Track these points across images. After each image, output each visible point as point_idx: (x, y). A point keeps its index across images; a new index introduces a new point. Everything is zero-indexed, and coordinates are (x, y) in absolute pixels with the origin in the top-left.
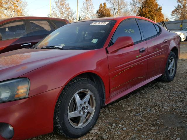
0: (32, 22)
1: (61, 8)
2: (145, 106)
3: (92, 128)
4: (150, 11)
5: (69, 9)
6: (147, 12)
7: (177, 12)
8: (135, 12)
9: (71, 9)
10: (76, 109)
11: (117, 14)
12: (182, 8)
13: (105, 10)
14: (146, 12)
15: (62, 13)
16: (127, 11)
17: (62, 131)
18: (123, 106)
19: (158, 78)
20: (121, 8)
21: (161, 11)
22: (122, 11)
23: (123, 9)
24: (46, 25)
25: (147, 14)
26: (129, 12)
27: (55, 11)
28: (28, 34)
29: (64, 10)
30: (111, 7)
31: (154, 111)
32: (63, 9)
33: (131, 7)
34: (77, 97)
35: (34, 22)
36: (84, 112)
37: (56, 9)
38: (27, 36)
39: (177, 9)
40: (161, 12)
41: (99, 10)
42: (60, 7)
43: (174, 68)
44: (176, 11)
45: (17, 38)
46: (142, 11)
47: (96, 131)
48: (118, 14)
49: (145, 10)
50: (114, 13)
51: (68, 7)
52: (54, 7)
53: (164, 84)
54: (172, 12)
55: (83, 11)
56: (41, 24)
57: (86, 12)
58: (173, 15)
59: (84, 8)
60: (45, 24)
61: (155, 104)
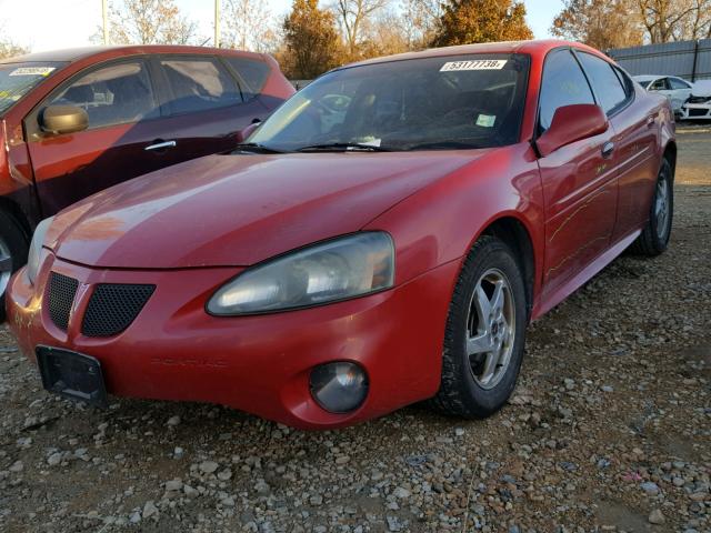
0: (166, 65)
1: (143, 11)
2: (624, 328)
3: (512, 390)
4: (484, 21)
5: (174, 11)
6: (472, 22)
7: (573, 22)
8: (418, 23)
9: (180, 14)
10: (479, 331)
11: (352, 32)
12: (591, 8)
13: (317, 16)
14: (468, 25)
15: (146, 27)
16: (388, 19)
17: (457, 393)
18: (557, 331)
19: (635, 242)
20: (369, 8)
21: (525, 17)
22: (373, 19)
23: (374, 12)
24: (206, 74)
25: (473, 31)
26: (396, 25)
27: (119, 21)
28: (160, 108)
29: (153, 19)
30: (330, 6)
31: (662, 339)
32: (149, 12)
33: (404, 6)
34: (482, 294)
35: (172, 64)
36: (496, 340)
37: (124, 15)
38: (158, 114)
39: (571, 9)
40: (522, 21)
41: (293, 17)
42: (139, 6)
43: (666, 211)
44: (569, 16)
45: (128, 121)
46: (456, 21)
47: (526, 399)
48: (358, 31)
49: (466, 14)
50: (344, 26)
51: (168, 6)
52: (116, 8)
53: (646, 264)
54: (555, 23)
55: (228, 23)
56: (194, 71)
57: (241, 23)
58: (557, 33)
59: (230, 7)
60: (204, 72)
61: (653, 321)
